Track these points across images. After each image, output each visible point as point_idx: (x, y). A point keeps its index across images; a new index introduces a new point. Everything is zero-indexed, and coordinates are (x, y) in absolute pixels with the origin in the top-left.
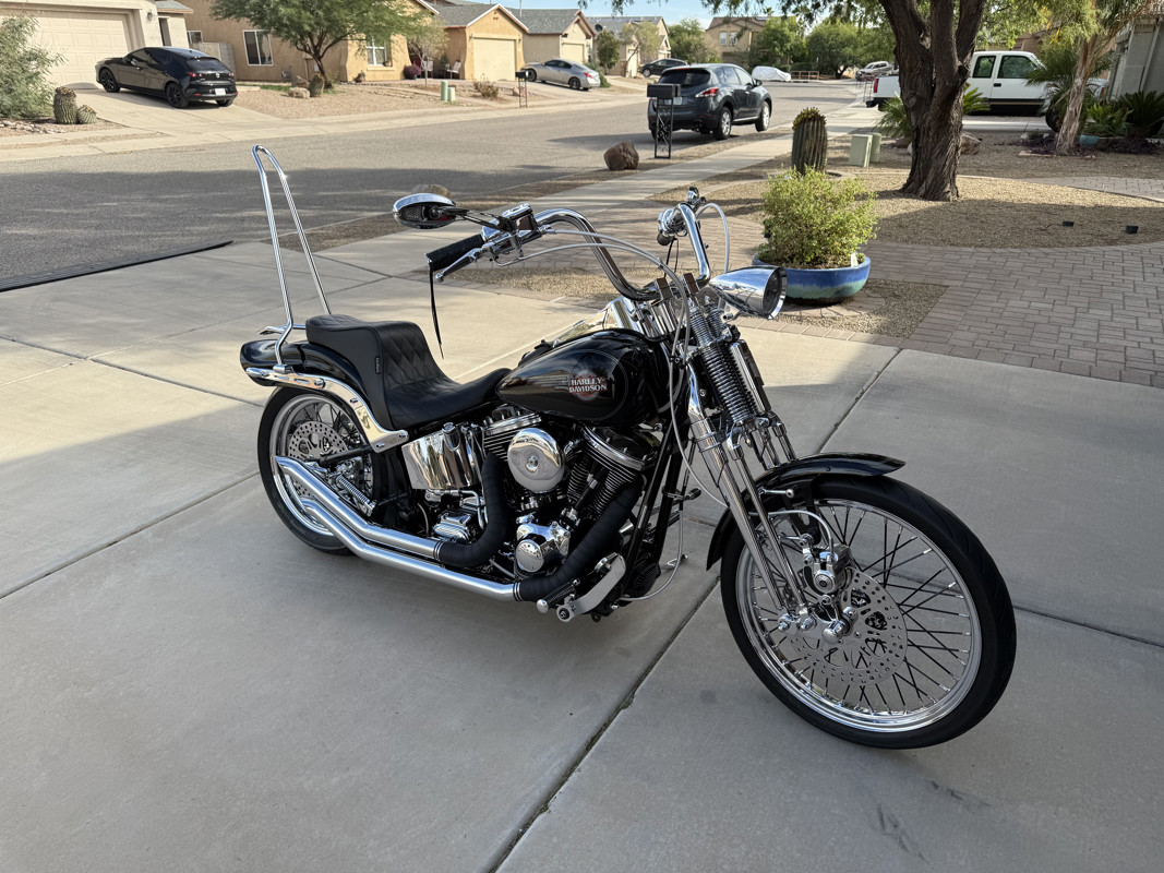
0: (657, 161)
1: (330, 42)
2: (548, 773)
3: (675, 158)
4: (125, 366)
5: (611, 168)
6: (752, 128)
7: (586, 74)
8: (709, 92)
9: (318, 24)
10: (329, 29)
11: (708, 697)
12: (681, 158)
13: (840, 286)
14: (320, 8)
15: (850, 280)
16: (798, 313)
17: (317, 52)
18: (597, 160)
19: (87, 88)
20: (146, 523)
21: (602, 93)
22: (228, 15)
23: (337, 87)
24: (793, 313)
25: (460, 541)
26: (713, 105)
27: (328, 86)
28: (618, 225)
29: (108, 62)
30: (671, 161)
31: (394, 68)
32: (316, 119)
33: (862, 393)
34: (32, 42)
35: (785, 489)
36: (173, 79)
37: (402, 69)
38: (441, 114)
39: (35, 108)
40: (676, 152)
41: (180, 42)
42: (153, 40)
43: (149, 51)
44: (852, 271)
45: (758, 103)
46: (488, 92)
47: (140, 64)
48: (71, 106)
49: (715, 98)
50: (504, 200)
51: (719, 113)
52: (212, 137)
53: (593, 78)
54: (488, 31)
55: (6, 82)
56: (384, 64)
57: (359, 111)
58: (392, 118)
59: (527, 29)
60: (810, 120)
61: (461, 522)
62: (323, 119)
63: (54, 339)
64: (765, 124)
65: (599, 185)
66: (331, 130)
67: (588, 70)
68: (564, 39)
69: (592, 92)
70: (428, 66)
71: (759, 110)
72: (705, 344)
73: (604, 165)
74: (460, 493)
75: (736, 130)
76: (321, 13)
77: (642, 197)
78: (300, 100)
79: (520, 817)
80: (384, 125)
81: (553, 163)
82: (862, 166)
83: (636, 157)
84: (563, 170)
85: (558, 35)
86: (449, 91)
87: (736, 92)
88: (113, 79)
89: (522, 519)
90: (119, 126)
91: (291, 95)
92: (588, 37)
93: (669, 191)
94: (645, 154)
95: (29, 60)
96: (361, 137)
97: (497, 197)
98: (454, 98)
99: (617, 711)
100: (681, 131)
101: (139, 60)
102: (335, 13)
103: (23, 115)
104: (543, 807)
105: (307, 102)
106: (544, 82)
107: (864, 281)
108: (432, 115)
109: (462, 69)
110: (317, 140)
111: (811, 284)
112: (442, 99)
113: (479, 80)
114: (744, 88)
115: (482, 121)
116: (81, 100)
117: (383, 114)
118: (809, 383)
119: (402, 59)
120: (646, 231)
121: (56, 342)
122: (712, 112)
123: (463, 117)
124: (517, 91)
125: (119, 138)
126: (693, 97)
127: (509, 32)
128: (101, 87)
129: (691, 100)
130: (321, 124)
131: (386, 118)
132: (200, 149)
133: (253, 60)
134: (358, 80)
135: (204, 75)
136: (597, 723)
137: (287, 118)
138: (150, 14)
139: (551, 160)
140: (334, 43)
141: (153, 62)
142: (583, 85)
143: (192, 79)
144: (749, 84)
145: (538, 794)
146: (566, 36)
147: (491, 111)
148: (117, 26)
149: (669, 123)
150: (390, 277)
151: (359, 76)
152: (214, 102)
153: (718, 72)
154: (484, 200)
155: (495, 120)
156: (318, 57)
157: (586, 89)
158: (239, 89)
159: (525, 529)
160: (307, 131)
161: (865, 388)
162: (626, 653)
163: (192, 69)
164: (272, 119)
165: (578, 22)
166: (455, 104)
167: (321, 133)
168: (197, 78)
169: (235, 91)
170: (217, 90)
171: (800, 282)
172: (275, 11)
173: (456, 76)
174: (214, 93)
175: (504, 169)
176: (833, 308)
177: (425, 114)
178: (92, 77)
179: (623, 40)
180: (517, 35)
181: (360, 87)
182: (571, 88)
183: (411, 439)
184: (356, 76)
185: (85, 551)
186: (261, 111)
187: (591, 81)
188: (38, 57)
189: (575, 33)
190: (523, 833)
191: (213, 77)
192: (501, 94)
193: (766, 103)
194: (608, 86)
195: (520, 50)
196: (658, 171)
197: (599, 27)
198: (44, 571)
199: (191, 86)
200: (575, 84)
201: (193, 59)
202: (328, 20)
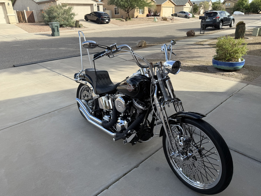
0: (200, 34)
1: (131, 9)
2: (111, 180)
3: (205, 34)
4: (67, 77)
5: (188, 36)
6: (229, 27)
7: (189, 14)
8: (217, 18)
9: (128, 5)
10: (131, 6)
11: (157, 169)
12: (207, 34)
13: (235, 67)
14: (129, 2)
15: (238, 65)
16: (222, 73)
17: (128, 11)
18: (185, 34)
19: (82, 20)
20: (57, 109)
21: (193, 19)
22: (111, 4)
23: (132, 19)
24: (221, 73)
25: (107, 122)
26: (218, 21)
27: (130, 19)
28: (184, 49)
29: (87, 15)
30: (204, 35)
31: (145, 14)
32: (126, 26)
33: (232, 95)
34: (73, 11)
35: (175, 119)
36: (98, 18)
37: (146, 15)
38: (153, 24)
39: (72, 24)
40: (206, 32)
41: (101, 10)
42: (96, 10)
43: (95, 12)
44: (239, 63)
45: (231, 20)
46: (165, 19)
47: (93, 15)
48: (78, 24)
49: (218, 19)
50: (159, 44)
51: (219, 23)
52: (104, 30)
53: (191, 15)
54: (166, 5)
55: (67, 19)
56: (143, 14)
57: (135, 24)
58: (142, 26)
59: (176, 4)
60: (241, 24)
61: (108, 117)
62: (127, 26)
63: (58, 70)
64: (232, 25)
65: (183, 40)
66: (128, 28)
67: (190, 13)
68: (185, 7)
69: (190, 19)
70: (152, 14)
71: (231, 22)
72: (160, 79)
73: (186, 36)
74: (109, 110)
75: (223, 27)
76: (129, 3)
77: (193, 43)
78: (123, 22)
79: (101, 189)
80: (140, 27)
81: (175, 35)
82: (256, 36)
83: (194, 33)
84: (177, 37)
85: (183, 5)
86: (156, 19)
87: (225, 18)
88: (87, 18)
89: (119, 118)
90: (87, 28)
91: (122, 21)
92: (191, 6)
93: (200, 42)
94: (197, 33)
95: (72, 15)
96: (134, 30)
97: (158, 43)
98: (157, 21)
99: (134, 168)
100: (209, 27)
101: (92, 14)
102: (132, 3)
103: (70, 26)
104: (107, 188)
105: (125, 22)
106: (179, 17)
107: (243, 66)
108: (151, 25)
109: (160, 14)
110: (124, 31)
111: (227, 66)
112: (154, 21)
113: (163, 17)
114: (227, 17)
115: (162, 26)
116: (80, 23)
117: (140, 25)
118: (218, 91)
119: (147, 12)
120: (190, 51)
121: (58, 71)
122: (217, 23)
123: (158, 25)
124: (171, 19)
125: (86, 30)
126: (213, 19)
127: (172, 5)
128: (85, 20)
129: (212, 20)
130: (126, 27)
131: (141, 26)
132: (101, 32)
133: (116, 14)
134: (136, 17)
135: (104, 17)
136: (128, 170)
137: (120, 26)
138: (95, 5)
139: (174, 34)
140: (132, 9)
141: (95, 15)
142: (188, 17)
143: (102, 18)
144: (228, 16)
145: (107, 184)
146: (185, 6)
147: (165, 23)
148: (89, 7)
149: (204, 25)
150: (127, 60)
151: (137, 16)
152: (106, 23)
153: (220, 13)
154: (154, 43)
155: (165, 25)
156: (128, 12)
157: (189, 18)
158: (111, 20)
159: (119, 121)
160: (123, 29)
161: (233, 94)
162: (142, 154)
163: (102, 16)
164: (117, 26)
165: (189, 2)
166: (157, 22)
167: (126, 29)
168: (103, 18)
169: (110, 20)
170: (106, 20)
171: (224, 65)
172: (120, 3)
173: (158, 16)
174: (106, 21)
175: (163, 36)
176: (233, 72)
177: (150, 24)
178: (83, 18)
179: (200, 6)
180: (173, 6)
181: (137, 19)
182: (185, 18)
183: (100, 97)
184: (136, 16)
185: (44, 114)
186: (115, 24)
187: (190, 16)
188: (73, 14)
189: (188, 5)
190: (100, 193)
191: (106, 17)
192: (168, 19)
193: (233, 20)
194: (195, 17)
195: (174, 9)
196: (199, 37)
197: (194, 3)
198: (36, 117)
199: (101, 19)
200: (186, 17)
201: (102, 14)
202: (131, 4)
